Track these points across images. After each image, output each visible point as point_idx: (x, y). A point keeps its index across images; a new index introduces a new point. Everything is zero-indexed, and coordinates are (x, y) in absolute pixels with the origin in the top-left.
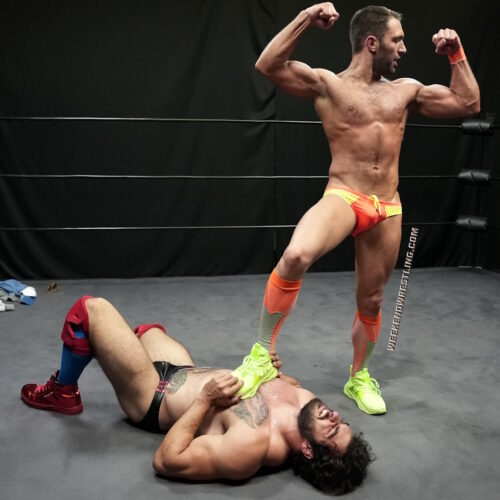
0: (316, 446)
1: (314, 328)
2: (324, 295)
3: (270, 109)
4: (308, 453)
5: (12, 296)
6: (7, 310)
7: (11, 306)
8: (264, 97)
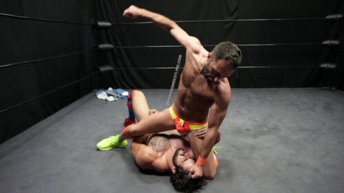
0: (178, 168)
1: (238, 112)
2: (250, 98)
3: (235, 15)
4: (174, 171)
5: (119, 95)
6: (115, 101)
7: (116, 99)
8: (232, 10)
